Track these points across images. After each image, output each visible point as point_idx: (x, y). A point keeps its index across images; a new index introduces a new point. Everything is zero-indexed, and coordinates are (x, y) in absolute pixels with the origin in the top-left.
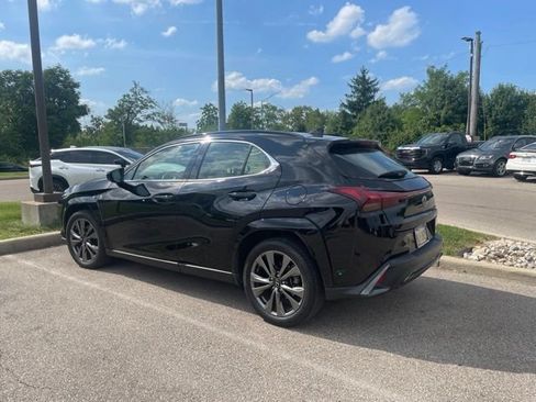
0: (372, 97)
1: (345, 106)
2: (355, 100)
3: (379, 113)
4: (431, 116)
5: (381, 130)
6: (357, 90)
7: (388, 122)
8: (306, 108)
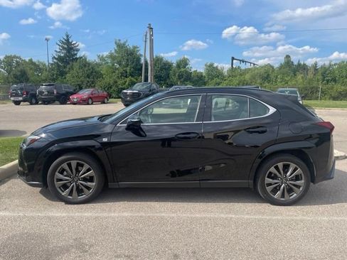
0: (76, 54)
1: (56, 59)
2: (62, 55)
3: (85, 66)
4: (121, 70)
5: (89, 78)
6: (64, 48)
7: (92, 72)
8: (15, 57)
